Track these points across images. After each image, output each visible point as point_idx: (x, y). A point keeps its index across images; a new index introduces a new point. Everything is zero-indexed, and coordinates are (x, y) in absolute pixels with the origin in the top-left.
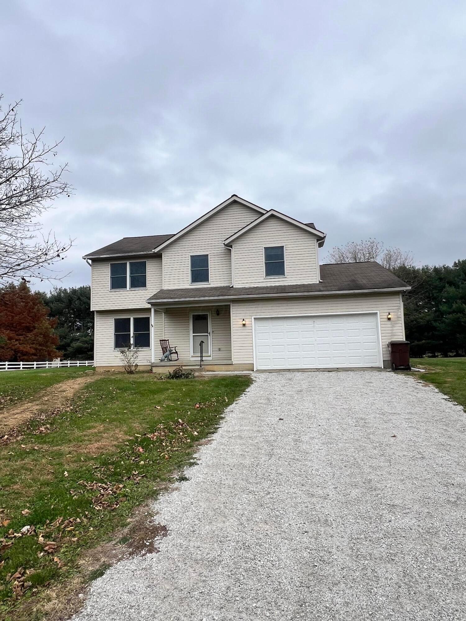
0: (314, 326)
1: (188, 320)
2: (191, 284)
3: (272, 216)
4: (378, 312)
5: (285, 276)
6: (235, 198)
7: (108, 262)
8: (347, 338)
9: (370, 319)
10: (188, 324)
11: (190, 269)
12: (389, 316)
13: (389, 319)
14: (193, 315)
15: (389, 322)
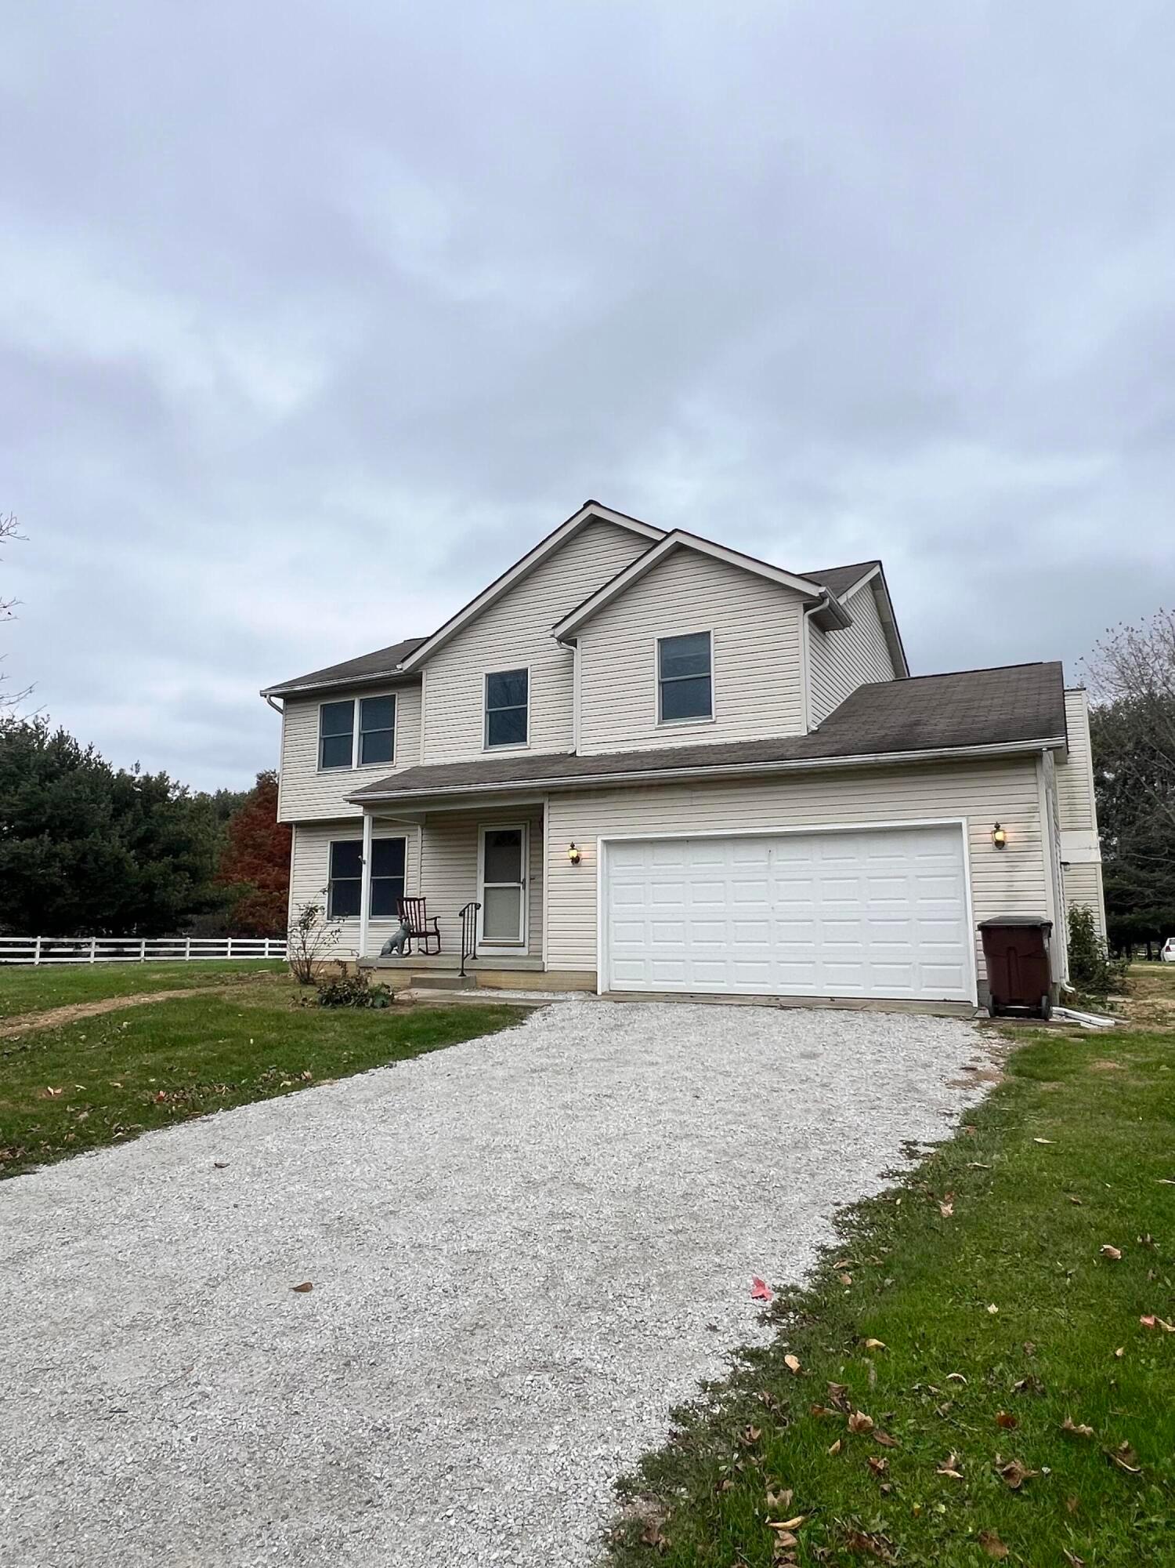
0: (769, 867)
1: (472, 845)
2: (485, 749)
3: (680, 549)
4: (963, 821)
5: (711, 718)
6: (593, 510)
7: (316, 703)
8: (868, 906)
9: (943, 844)
10: (475, 855)
11: (483, 711)
12: (999, 836)
13: (1000, 844)
14: (487, 833)
15: (1000, 856)
